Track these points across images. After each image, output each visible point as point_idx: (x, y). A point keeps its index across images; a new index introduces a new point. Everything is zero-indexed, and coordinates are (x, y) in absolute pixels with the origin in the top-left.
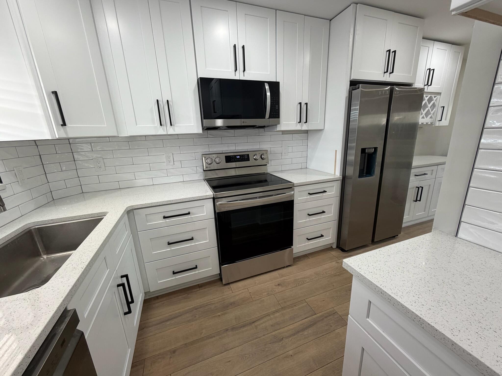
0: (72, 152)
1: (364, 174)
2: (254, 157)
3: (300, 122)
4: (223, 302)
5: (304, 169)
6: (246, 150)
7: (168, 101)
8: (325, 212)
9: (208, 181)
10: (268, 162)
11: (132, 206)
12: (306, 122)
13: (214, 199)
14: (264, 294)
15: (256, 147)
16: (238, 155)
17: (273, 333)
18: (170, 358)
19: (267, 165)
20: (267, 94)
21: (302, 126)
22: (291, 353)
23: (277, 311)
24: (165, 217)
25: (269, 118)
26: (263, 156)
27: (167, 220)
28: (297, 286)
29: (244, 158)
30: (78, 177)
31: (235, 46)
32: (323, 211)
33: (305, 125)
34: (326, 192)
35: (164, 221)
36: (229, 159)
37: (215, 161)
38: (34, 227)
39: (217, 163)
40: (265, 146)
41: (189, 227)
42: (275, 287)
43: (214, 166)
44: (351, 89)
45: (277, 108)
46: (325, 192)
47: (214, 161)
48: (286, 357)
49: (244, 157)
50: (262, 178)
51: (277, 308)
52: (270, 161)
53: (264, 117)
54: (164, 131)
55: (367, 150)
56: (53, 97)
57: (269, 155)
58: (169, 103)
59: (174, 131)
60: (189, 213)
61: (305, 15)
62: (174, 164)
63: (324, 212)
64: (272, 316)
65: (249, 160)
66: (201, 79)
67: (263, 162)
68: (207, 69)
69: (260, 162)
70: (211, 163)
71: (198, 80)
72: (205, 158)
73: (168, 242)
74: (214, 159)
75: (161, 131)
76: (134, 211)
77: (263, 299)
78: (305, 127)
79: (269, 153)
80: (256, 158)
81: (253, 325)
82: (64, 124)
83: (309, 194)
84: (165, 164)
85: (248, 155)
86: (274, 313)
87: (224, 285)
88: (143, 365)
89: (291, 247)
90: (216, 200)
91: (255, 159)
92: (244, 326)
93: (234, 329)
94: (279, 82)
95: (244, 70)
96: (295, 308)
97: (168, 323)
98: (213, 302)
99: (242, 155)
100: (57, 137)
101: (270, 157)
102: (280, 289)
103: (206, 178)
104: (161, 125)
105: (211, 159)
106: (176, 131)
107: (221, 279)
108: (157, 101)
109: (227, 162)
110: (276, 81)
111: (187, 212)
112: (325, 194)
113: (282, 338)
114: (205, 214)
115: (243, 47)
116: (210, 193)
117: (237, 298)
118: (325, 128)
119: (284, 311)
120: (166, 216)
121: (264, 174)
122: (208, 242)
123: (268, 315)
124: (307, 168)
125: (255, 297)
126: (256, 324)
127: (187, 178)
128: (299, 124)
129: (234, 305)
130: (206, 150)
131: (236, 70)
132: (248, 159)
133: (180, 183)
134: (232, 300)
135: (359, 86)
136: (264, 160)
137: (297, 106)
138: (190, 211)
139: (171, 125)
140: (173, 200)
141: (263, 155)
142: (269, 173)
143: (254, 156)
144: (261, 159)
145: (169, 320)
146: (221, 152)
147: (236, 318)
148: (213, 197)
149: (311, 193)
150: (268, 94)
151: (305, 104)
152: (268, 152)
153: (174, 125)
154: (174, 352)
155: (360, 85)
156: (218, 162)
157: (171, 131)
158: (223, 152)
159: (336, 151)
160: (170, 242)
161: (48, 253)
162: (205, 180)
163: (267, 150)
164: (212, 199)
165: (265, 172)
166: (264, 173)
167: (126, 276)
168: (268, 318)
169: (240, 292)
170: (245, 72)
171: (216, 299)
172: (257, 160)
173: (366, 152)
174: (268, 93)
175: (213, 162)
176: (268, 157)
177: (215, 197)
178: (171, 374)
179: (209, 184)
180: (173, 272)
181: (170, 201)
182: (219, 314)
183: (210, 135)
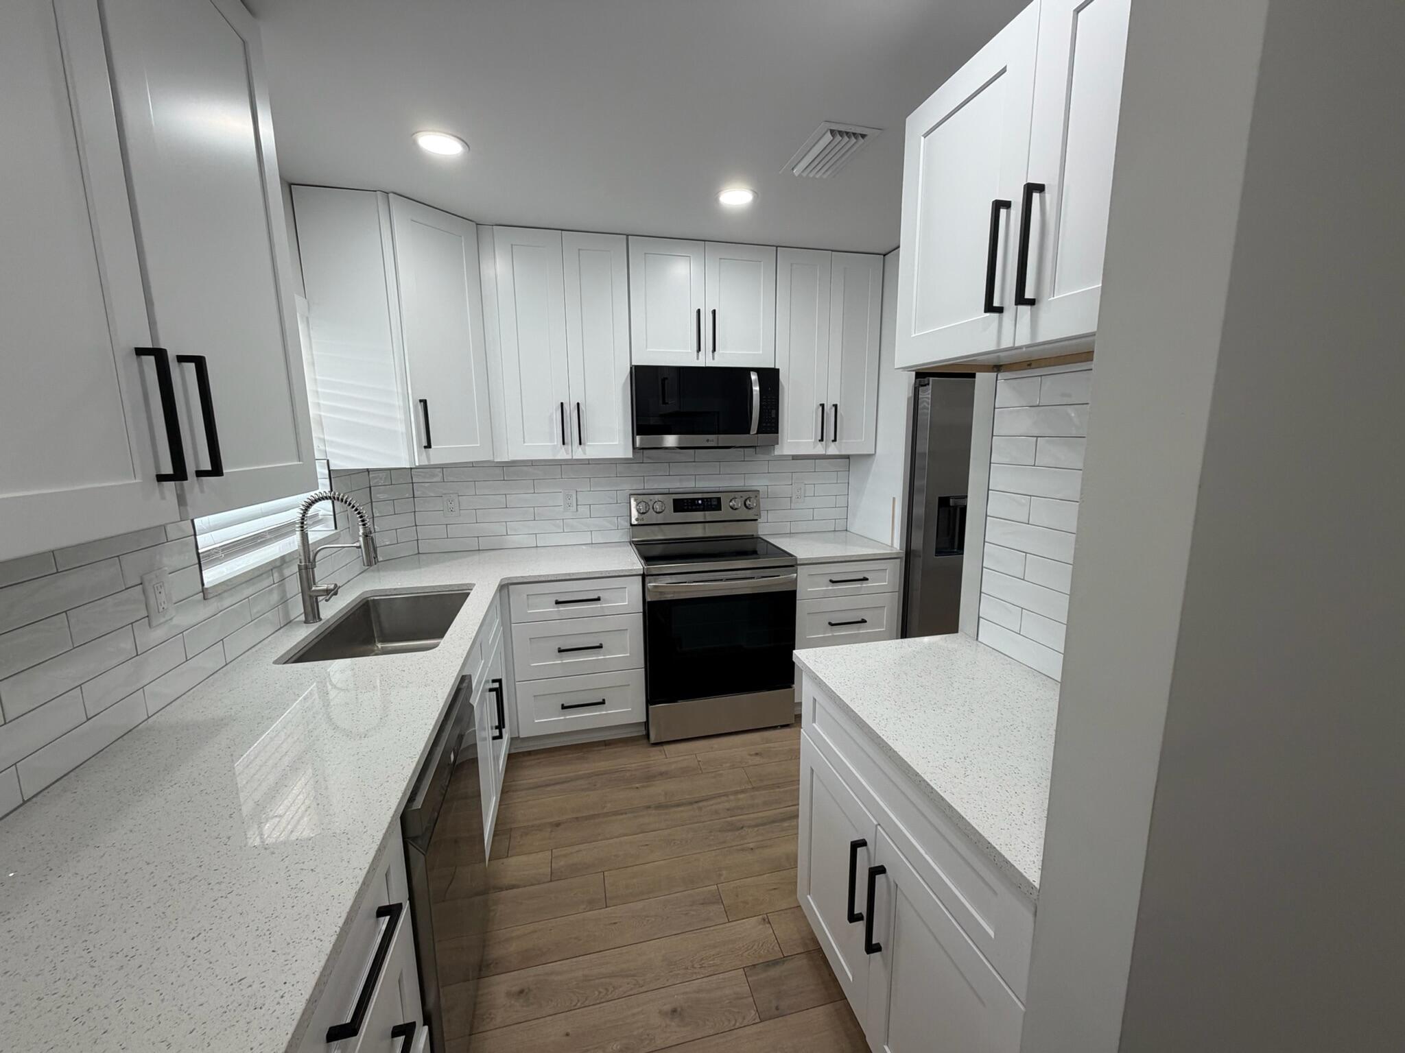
0: (413, 483)
1: (954, 549)
2: (731, 504)
3: (822, 440)
4: (647, 770)
5: (842, 531)
6: (717, 489)
7: (578, 404)
8: (866, 622)
9: (637, 546)
10: (759, 515)
11: (509, 578)
12: (835, 440)
13: (644, 576)
14: (724, 765)
15: (737, 483)
16: (698, 499)
17: (729, 819)
18: (551, 831)
19: (756, 520)
20: (754, 388)
21: (826, 447)
22: (751, 845)
23: (742, 792)
24: (557, 603)
25: (757, 433)
26: (748, 502)
27: (562, 608)
28: (791, 759)
29: (711, 505)
30: (416, 526)
31: (699, 311)
32: (863, 619)
33: (833, 444)
34: (867, 579)
35: (556, 609)
36: (682, 505)
37: (653, 508)
38: (372, 598)
39: (657, 512)
40: (756, 483)
41: (595, 626)
42: (749, 757)
43: (652, 517)
44: (917, 385)
45: (773, 416)
46: (865, 579)
47: (651, 507)
48: (743, 850)
49: (711, 503)
50: (748, 546)
51: (744, 787)
52: (763, 514)
53: (747, 431)
54: (567, 454)
55: (951, 500)
56: (420, 407)
57: (761, 499)
58: (581, 406)
59: (585, 454)
60: (598, 599)
61: (832, 251)
62: (577, 510)
63: (864, 621)
64: (732, 797)
65: (720, 509)
66: (637, 367)
67: (750, 515)
68: (648, 350)
69: (743, 513)
70: (645, 511)
71: (631, 368)
72: (635, 500)
73: (559, 648)
74: (651, 504)
75: (562, 454)
76: (511, 587)
77: (721, 772)
78: (833, 450)
79: (761, 495)
80: (734, 505)
81: (695, 806)
82: (429, 446)
83: (831, 581)
84: (561, 509)
85: (719, 499)
86: (736, 793)
87: (653, 744)
88: (508, 836)
89: (791, 687)
90: (647, 579)
91: (732, 508)
92: (678, 805)
93: (659, 807)
94: (778, 370)
95: (714, 350)
96: (778, 790)
97: (549, 789)
98: (628, 769)
99: (707, 498)
100: (417, 464)
101: (764, 504)
102: (757, 760)
103: (634, 540)
104: (564, 443)
105: (646, 503)
106: (587, 452)
107: (648, 736)
108: (562, 404)
109: (676, 510)
110: (773, 367)
111: (596, 597)
112: (865, 584)
113: (741, 826)
114: (627, 603)
115: (714, 312)
116: (638, 565)
117: (673, 767)
118: (877, 452)
119: (756, 793)
120: (560, 600)
121: (752, 537)
122: (627, 656)
123: (726, 795)
124: (846, 530)
125: (705, 769)
126: (701, 804)
127: (598, 538)
128: (820, 443)
129: (663, 775)
130: (638, 486)
131: (699, 350)
132: (718, 507)
133: (584, 547)
134: (663, 769)
135: (929, 381)
136: (751, 511)
137: (817, 409)
138: (601, 596)
139: (580, 443)
140: (573, 574)
141: (749, 498)
142: (761, 536)
143: (731, 501)
144: (745, 508)
145: (547, 785)
146: (666, 491)
147: (666, 794)
148: (642, 573)
149: (834, 580)
150: (756, 388)
151: (834, 405)
152: (759, 494)
153: (584, 444)
154: (558, 825)
155: (931, 379)
156: (658, 510)
157: (579, 453)
158: (671, 491)
159: (894, 499)
160: (562, 648)
161: (383, 641)
162: (632, 542)
163: (759, 491)
164: (640, 578)
165: (755, 534)
166: (753, 535)
167: (500, 681)
168: (724, 799)
169: (681, 758)
170: (715, 353)
171: (633, 765)
172: (736, 509)
173: (951, 505)
174: (756, 386)
175: (649, 509)
176: (758, 505)
177: (646, 573)
178: (552, 850)
179: (638, 550)
180: (563, 705)
181: (569, 574)
182: (637, 785)
183: (648, 458)
